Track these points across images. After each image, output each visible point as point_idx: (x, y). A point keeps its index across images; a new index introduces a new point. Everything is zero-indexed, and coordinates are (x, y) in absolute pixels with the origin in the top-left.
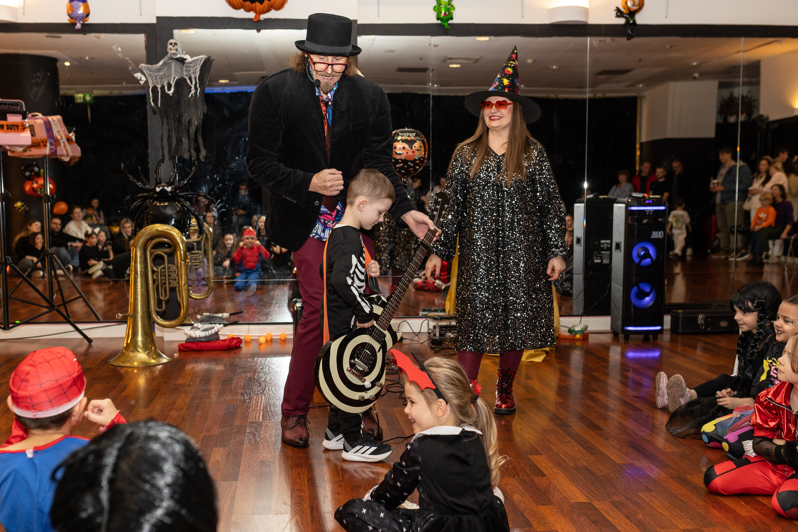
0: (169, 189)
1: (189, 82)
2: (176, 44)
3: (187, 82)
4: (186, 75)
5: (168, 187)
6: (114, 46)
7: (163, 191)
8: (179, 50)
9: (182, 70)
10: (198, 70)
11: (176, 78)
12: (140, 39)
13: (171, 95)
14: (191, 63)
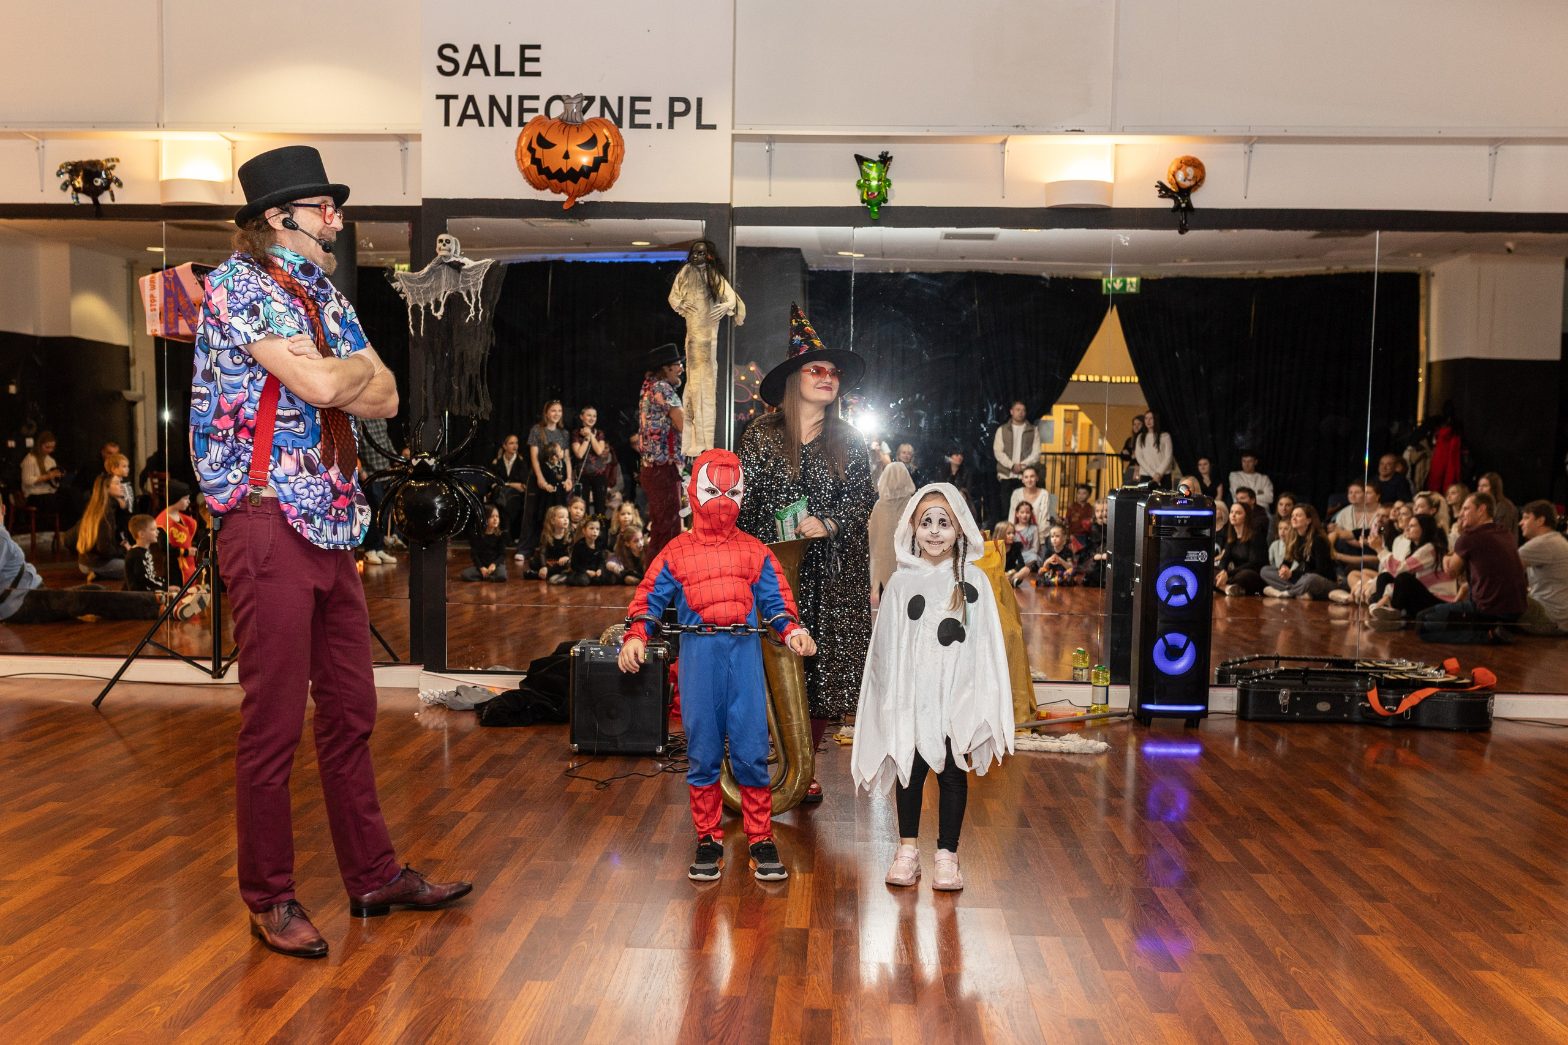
0: (431, 462)
1: (466, 299)
2: (448, 241)
3: (463, 299)
4: (463, 289)
5: (429, 459)
6: (363, 241)
7: (422, 464)
8: (453, 251)
9: (458, 281)
10: (481, 280)
11: (448, 293)
12: (402, 230)
13: (440, 318)
14: (470, 270)
